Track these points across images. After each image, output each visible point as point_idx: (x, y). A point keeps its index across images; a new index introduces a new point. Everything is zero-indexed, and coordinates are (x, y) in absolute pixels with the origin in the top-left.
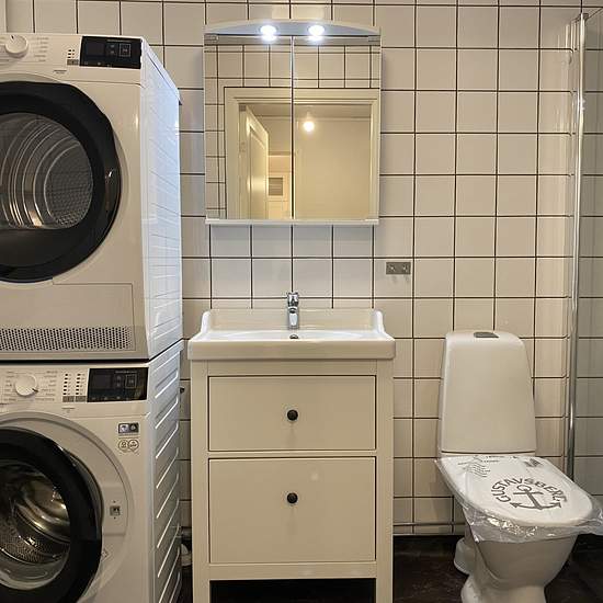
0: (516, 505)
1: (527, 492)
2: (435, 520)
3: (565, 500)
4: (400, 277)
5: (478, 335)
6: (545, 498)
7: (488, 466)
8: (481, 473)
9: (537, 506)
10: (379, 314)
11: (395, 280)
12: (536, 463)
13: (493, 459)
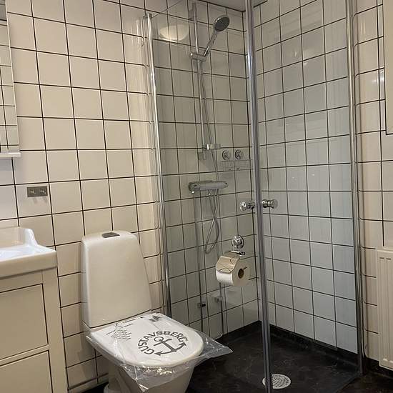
0: (159, 354)
1: (162, 341)
2: (85, 380)
3: (187, 340)
4: (39, 199)
5: (106, 236)
6: (175, 343)
7: (128, 329)
8: (126, 337)
9: (173, 350)
10: (30, 231)
11: (36, 202)
12: (157, 318)
13: (128, 323)
